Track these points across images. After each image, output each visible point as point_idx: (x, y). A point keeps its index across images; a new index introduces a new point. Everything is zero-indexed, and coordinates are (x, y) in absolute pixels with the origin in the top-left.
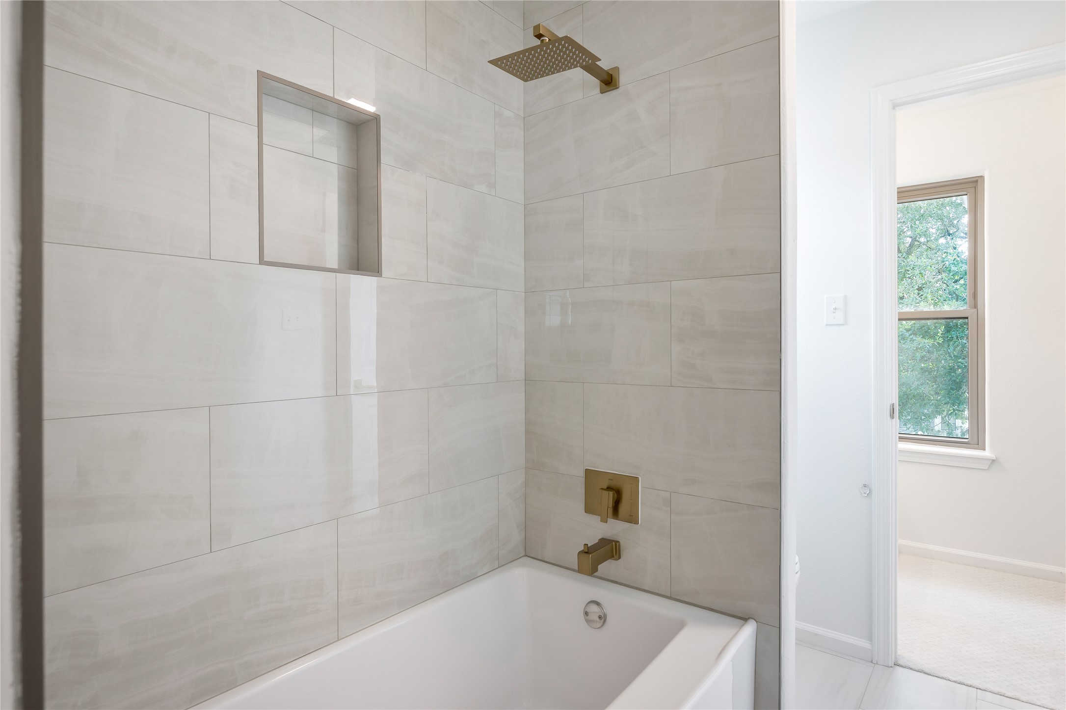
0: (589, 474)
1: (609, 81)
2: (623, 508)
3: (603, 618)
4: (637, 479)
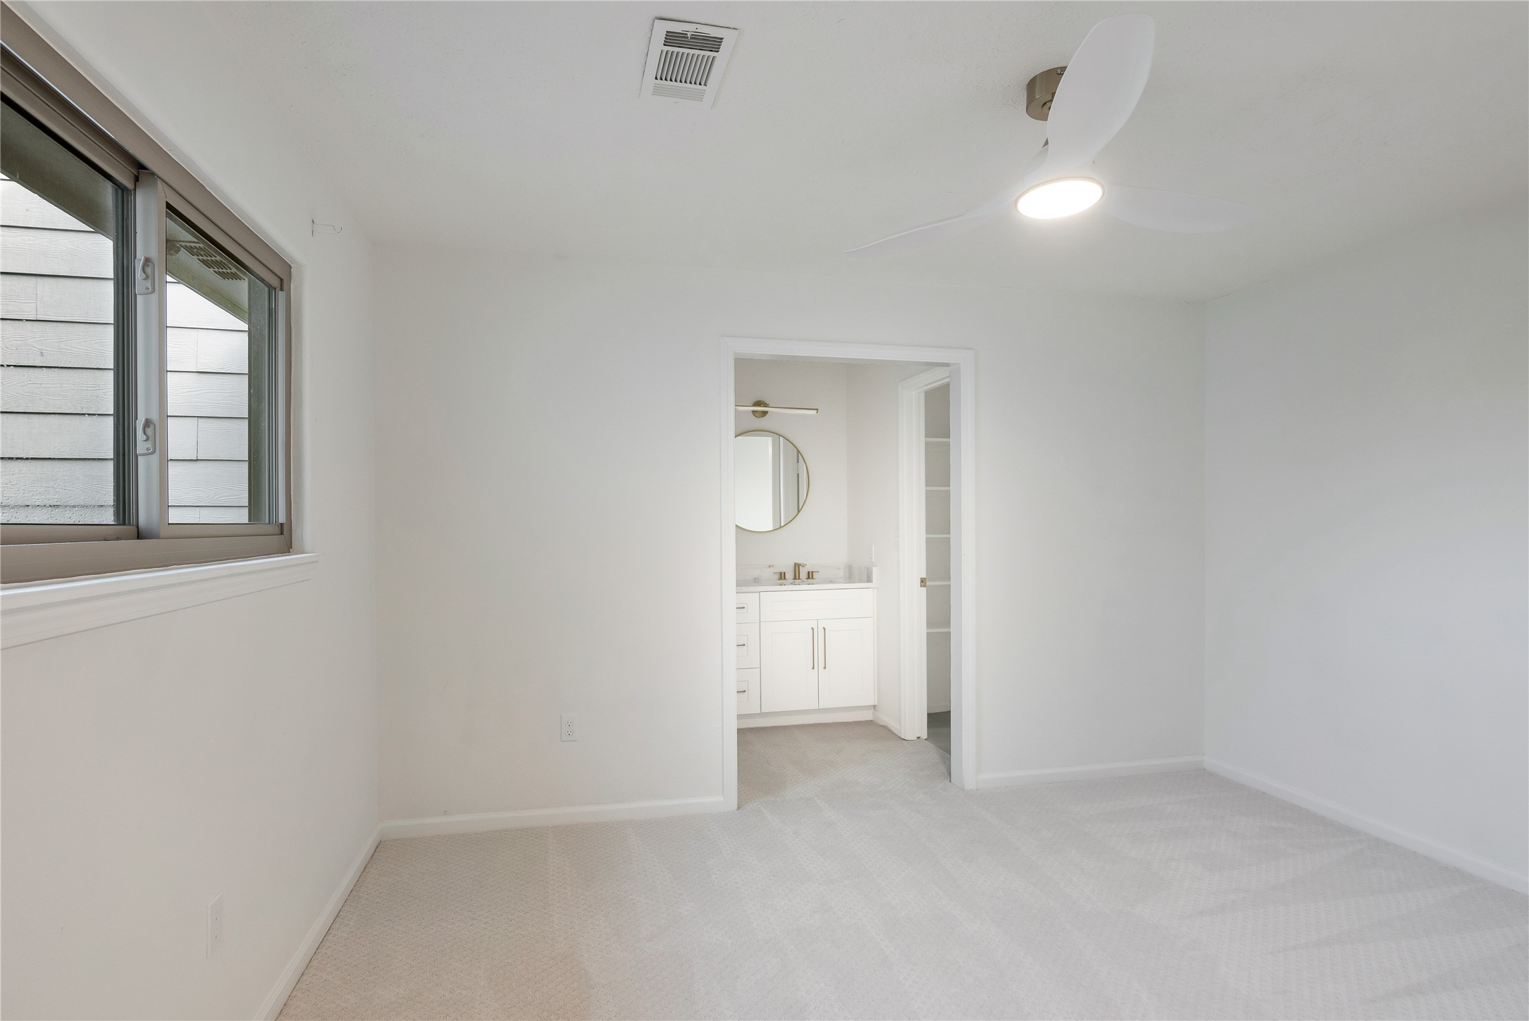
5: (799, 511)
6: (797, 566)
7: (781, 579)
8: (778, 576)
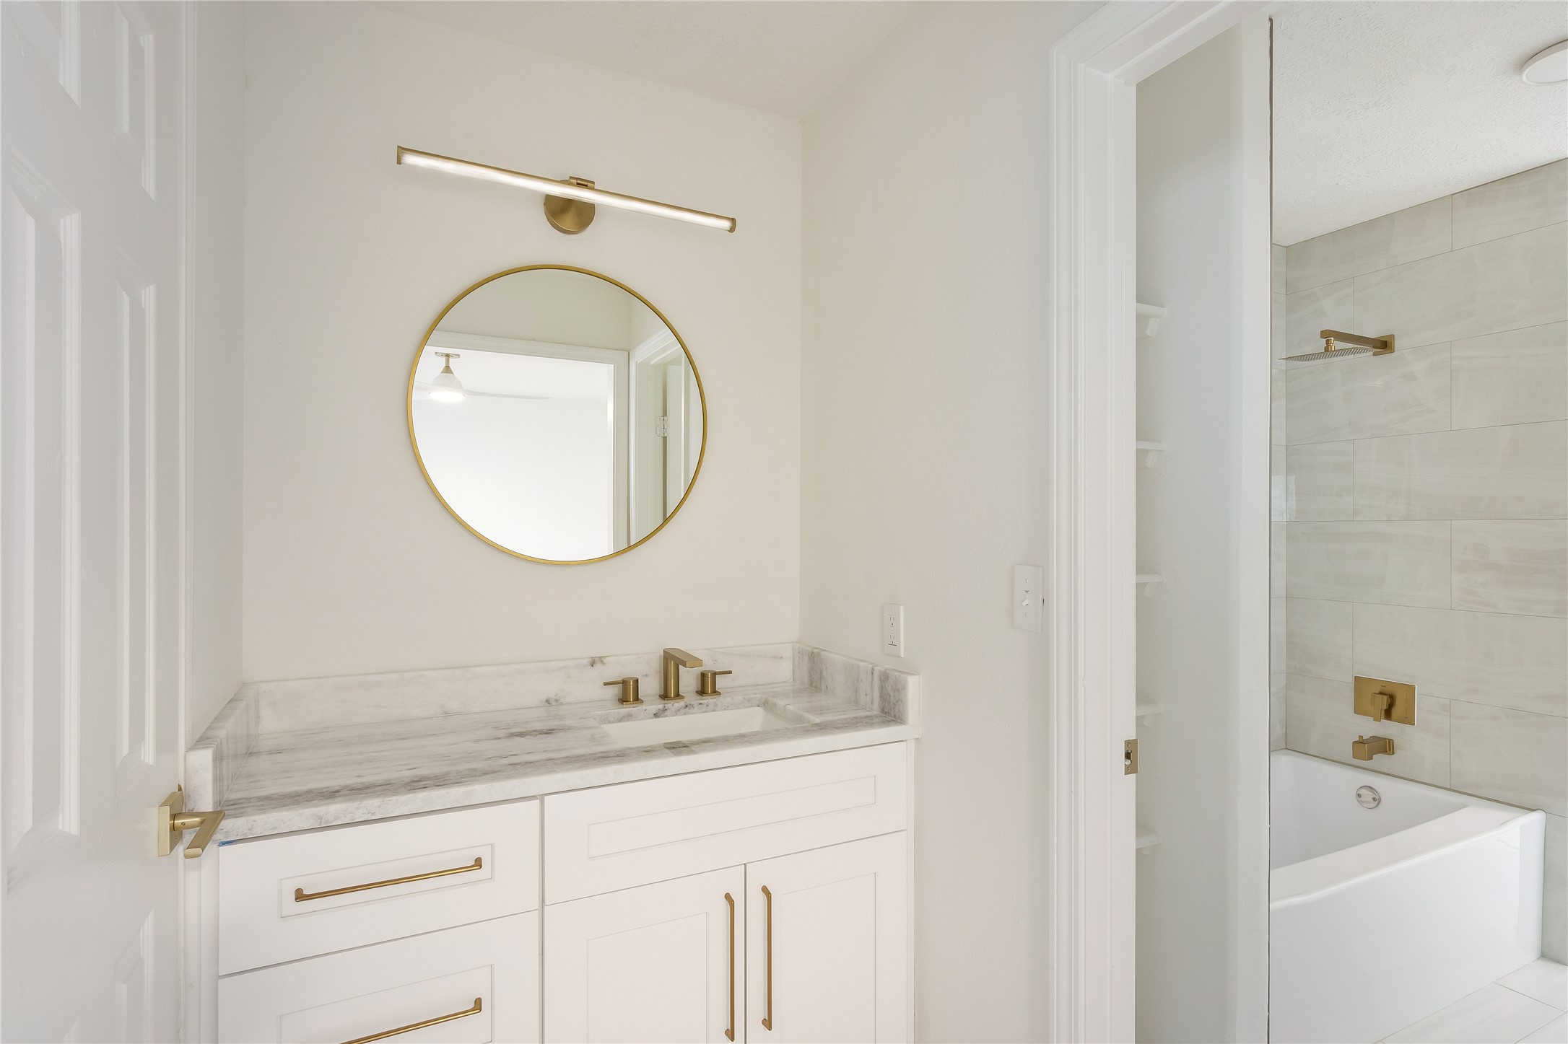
0: (1359, 682)
1: (1384, 345)
2: (1396, 711)
3: (1377, 800)
4: (1413, 687)
5: (666, 520)
6: (672, 662)
7: (623, 700)
8: (615, 691)
